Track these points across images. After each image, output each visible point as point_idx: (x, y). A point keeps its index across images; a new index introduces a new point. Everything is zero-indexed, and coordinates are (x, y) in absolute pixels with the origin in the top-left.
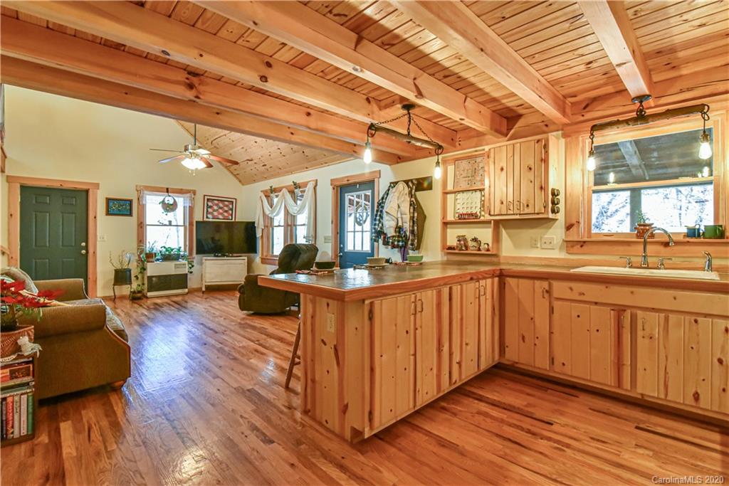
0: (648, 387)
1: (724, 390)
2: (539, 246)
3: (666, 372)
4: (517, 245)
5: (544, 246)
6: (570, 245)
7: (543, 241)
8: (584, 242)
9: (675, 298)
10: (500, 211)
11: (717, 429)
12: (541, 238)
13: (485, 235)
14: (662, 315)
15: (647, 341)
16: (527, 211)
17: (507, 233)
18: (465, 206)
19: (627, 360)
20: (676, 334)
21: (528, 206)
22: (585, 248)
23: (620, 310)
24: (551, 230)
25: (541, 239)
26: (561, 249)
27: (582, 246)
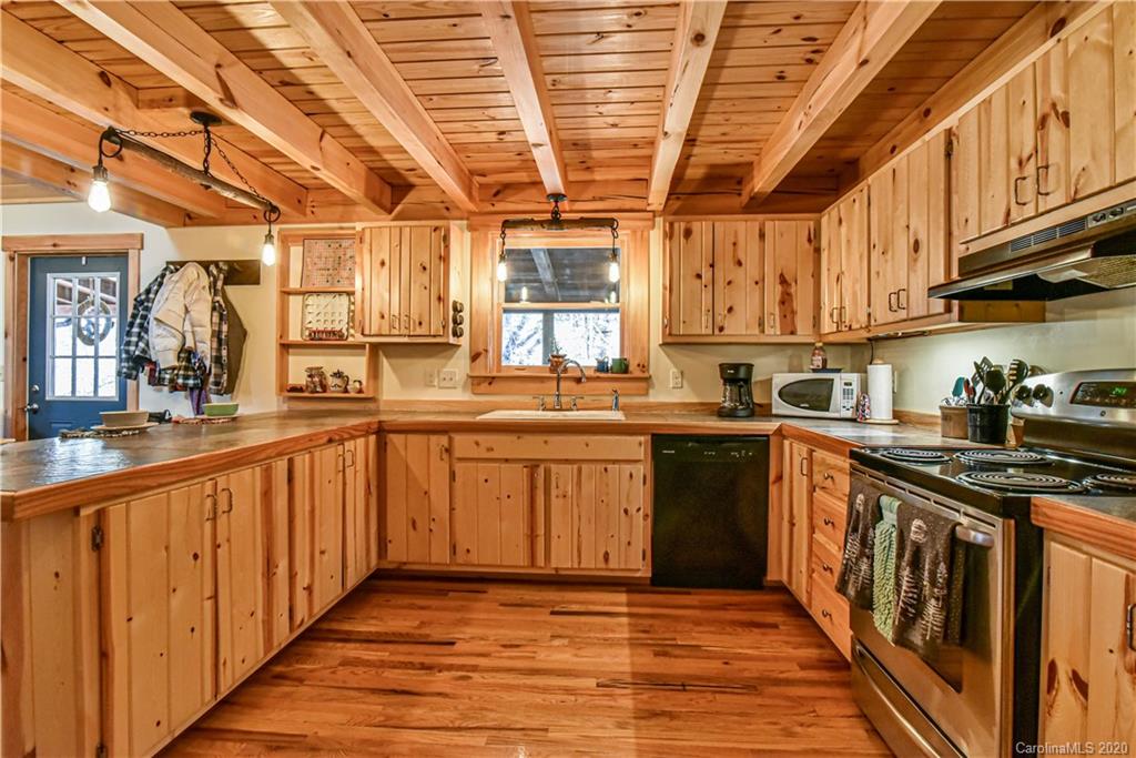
0: (562, 559)
1: (629, 543)
2: (436, 384)
3: (579, 536)
4: (405, 382)
5: (443, 384)
6: (478, 382)
7: (442, 376)
8: (493, 378)
9: (587, 445)
10: (380, 329)
11: (624, 589)
12: (439, 372)
13: (355, 367)
14: (575, 467)
15: (561, 500)
16: (419, 331)
17: (391, 364)
18: (321, 317)
19: (541, 531)
20: (588, 487)
21: (420, 323)
22: (496, 386)
23: (532, 465)
24: (452, 361)
25: (439, 375)
26: (464, 387)
27: (490, 384)
